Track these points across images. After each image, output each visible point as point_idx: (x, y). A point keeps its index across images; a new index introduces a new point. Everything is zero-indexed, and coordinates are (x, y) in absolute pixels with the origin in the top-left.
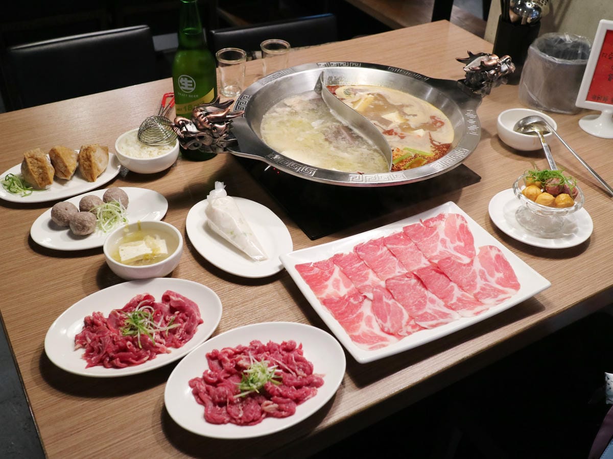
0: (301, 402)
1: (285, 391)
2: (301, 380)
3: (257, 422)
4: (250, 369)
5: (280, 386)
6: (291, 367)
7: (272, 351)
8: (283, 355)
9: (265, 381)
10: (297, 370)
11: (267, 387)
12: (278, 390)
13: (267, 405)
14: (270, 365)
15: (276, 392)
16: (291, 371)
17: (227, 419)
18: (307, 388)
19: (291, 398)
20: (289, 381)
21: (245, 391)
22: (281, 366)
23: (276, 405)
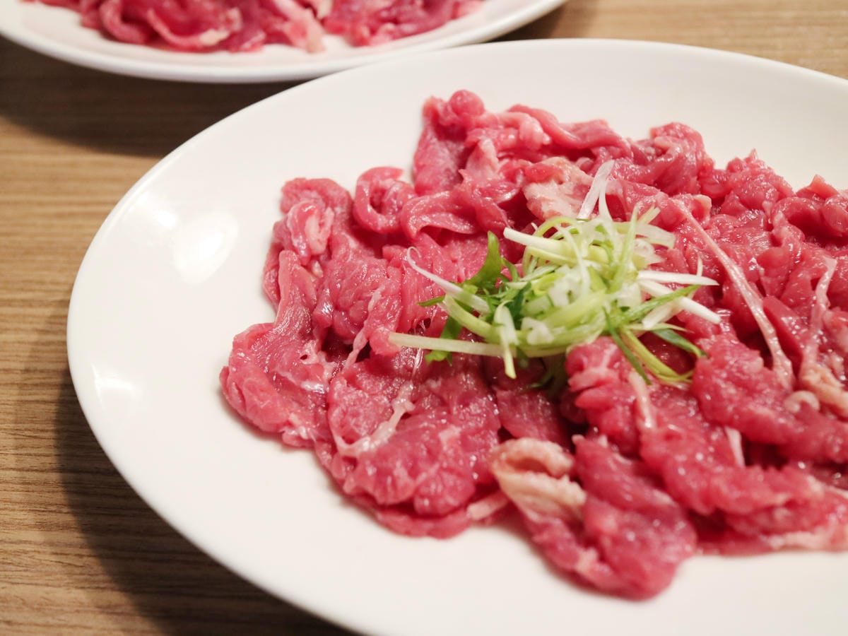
0: (732, 544)
1: (669, 437)
2: (804, 414)
3: (428, 525)
4: (550, 233)
5: (663, 394)
6: (788, 320)
7: (733, 200)
8: (775, 242)
9: (585, 329)
10: (810, 351)
11: (580, 368)
12: (634, 409)
13: (530, 465)
14: (667, 262)
15: (619, 419)
16: (774, 343)
17: (305, 431)
18: (814, 487)
19: (680, 498)
20: (730, 390)
21: (463, 333)
22: (734, 292)
23: (574, 494)
